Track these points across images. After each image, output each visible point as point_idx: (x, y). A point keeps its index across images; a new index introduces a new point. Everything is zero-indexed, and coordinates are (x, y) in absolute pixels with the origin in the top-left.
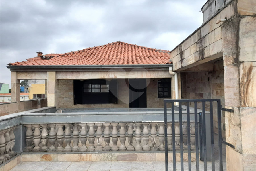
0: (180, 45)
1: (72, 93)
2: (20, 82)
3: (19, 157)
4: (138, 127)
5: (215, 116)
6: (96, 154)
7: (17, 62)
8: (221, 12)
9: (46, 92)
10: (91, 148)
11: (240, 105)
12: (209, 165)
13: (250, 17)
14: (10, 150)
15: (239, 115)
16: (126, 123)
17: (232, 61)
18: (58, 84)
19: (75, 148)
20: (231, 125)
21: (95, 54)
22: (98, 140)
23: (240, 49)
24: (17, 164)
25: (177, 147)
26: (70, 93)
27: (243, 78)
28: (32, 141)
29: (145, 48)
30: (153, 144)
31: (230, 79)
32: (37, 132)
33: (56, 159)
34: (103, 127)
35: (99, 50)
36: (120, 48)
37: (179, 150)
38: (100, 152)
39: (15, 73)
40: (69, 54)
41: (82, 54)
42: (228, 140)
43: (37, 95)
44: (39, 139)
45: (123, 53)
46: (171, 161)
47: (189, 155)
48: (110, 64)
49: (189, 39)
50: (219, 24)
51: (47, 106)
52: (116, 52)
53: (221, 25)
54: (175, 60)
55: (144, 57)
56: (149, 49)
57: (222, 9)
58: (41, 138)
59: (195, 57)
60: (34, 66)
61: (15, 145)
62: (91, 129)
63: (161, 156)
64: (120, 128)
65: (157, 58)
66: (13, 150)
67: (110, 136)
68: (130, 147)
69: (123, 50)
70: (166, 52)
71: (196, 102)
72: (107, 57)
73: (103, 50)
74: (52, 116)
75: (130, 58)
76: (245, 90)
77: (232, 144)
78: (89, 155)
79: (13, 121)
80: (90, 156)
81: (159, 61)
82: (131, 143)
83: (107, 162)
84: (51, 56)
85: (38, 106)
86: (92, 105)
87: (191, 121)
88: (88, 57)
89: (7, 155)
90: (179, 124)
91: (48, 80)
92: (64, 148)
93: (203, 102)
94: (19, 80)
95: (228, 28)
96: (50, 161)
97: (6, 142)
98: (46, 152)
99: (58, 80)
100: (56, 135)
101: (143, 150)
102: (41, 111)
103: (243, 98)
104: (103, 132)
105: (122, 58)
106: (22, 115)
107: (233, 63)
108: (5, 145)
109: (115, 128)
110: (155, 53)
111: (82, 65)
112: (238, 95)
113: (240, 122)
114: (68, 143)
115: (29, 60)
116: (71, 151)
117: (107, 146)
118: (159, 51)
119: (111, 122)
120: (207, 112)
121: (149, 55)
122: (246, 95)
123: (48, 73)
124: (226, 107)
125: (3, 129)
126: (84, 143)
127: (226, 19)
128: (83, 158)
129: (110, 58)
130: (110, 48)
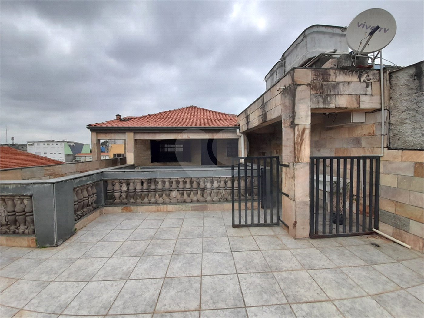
0: (246, 110)
1: (149, 152)
2: (101, 143)
3: (101, 209)
4: (209, 182)
5: (275, 171)
6: (172, 206)
7: (97, 123)
8: (281, 81)
9: (125, 152)
10: (167, 200)
11: (295, 161)
12: (269, 211)
13: (305, 86)
14: (92, 203)
15: (294, 170)
16: (198, 178)
17: (289, 123)
18: (136, 144)
19: (153, 200)
20: (287, 178)
21: (170, 117)
22: (173, 193)
23: (296, 113)
24: (100, 215)
25: (242, 197)
26: (147, 152)
27: (297, 138)
28: (113, 195)
29: (215, 112)
30: (222, 196)
31: (287, 139)
32: (117, 187)
33: (135, 210)
34: (178, 182)
35: (174, 113)
36: (193, 112)
37: (244, 200)
38: (175, 204)
39: (95, 134)
40: (146, 117)
41: (158, 117)
42: (284, 190)
43: (117, 154)
44: (120, 193)
45: (196, 116)
46: (237, 210)
47: (252, 204)
48: (184, 126)
49: (254, 104)
50: (279, 92)
51: (126, 164)
52: (189, 115)
53: (281, 92)
54: (242, 122)
55: (215, 120)
56: (219, 113)
57: (282, 78)
58: (122, 192)
59: (259, 120)
60: (113, 127)
61: (97, 198)
62: (167, 184)
63: (229, 205)
64: (193, 183)
65: (226, 121)
66: (95, 203)
67: (184, 190)
68: (201, 199)
69: (196, 113)
70: (234, 116)
71: (258, 159)
72: (181, 119)
73: (177, 113)
74: (131, 172)
75: (202, 121)
76: (299, 148)
77: (287, 194)
78: (165, 206)
79: (94, 177)
80: (167, 207)
81: (228, 124)
82: (202, 196)
83: (182, 212)
84: (129, 118)
85: (118, 164)
86: (168, 163)
87: (254, 175)
88: (163, 120)
89: (90, 207)
90: (244, 178)
91: (126, 140)
92: (143, 200)
93: (265, 159)
94: (99, 140)
95: (287, 95)
96: (130, 212)
97: (88, 196)
98: (126, 204)
99: (136, 140)
100: (135, 189)
101: (213, 202)
102: (121, 168)
103: (297, 155)
104: (178, 186)
105: (195, 121)
106: (103, 172)
107: (290, 125)
108: (87, 198)
109: (188, 183)
110: (225, 117)
111: (158, 126)
112: (293, 152)
113: (294, 175)
114: (146, 196)
115: (108, 122)
116: (150, 203)
117: (181, 199)
118: (228, 115)
119: (184, 177)
120: (268, 168)
121: (219, 118)
122: (300, 152)
123: (126, 133)
124: (283, 163)
125: (85, 184)
126: (161, 196)
127: (284, 87)
128: (160, 208)
129: (184, 121)
130: (184, 112)
